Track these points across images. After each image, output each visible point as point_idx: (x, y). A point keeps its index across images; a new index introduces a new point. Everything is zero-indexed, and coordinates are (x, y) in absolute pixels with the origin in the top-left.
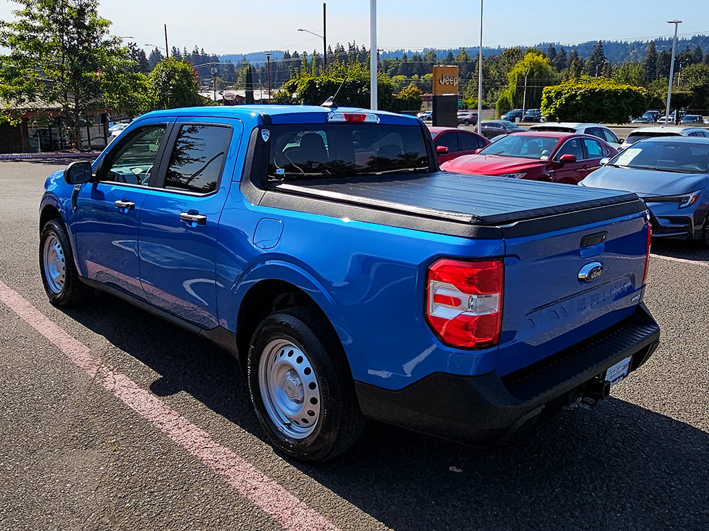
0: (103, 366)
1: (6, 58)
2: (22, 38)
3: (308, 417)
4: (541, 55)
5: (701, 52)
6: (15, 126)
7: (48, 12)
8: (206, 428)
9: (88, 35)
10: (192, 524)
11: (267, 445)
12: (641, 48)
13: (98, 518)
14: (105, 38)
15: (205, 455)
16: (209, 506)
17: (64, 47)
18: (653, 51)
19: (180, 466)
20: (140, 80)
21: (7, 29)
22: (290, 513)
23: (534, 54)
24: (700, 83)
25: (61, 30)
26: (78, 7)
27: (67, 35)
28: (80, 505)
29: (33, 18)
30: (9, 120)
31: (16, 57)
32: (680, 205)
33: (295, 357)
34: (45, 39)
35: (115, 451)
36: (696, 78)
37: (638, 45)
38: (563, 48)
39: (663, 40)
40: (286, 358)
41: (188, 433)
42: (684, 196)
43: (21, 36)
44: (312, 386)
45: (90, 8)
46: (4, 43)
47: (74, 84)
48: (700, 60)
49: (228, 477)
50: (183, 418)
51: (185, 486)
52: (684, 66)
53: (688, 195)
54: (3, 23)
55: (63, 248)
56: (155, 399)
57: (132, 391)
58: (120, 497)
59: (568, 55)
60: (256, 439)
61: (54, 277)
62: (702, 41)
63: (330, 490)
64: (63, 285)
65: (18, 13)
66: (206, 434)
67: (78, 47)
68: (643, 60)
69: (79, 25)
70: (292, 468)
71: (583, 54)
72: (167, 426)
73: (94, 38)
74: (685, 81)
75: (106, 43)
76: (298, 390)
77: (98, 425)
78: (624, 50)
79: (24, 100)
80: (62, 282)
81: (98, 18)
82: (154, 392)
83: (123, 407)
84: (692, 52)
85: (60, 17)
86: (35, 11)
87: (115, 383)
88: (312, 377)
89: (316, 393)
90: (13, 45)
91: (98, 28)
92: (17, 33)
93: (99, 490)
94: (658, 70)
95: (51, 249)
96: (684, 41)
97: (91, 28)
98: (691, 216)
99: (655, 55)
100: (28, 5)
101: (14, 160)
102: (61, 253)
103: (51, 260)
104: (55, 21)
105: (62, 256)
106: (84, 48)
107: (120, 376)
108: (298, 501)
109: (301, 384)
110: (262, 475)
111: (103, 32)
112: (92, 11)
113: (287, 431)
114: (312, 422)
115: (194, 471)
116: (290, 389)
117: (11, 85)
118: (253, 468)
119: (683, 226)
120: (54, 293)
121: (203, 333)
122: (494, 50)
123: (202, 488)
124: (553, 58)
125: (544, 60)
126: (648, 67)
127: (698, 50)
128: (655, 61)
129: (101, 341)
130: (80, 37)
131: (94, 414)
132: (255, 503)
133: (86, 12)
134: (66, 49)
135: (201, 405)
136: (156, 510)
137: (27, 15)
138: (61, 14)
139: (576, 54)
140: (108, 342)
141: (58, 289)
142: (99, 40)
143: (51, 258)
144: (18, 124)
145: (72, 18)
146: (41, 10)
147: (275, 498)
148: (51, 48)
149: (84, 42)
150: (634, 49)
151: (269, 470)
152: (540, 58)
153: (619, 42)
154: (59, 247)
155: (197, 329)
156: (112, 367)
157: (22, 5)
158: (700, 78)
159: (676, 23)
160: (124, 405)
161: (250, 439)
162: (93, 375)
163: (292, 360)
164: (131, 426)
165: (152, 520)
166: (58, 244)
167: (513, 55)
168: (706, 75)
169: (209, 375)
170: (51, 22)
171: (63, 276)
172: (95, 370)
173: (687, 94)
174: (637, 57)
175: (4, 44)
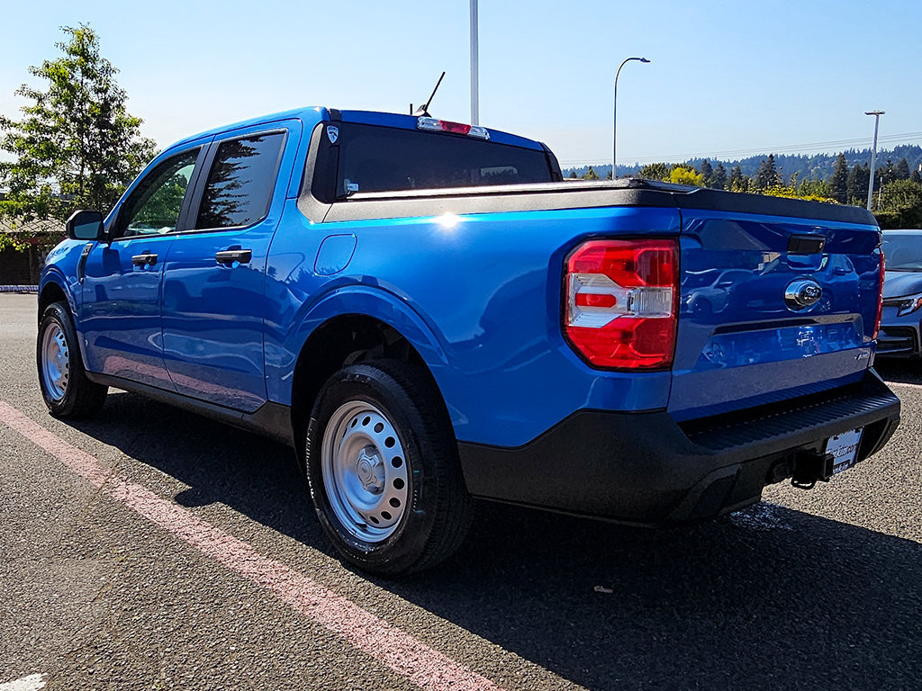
0: (113, 476)
1: (12, 167)
2: (32, 141)
3: (390, 509)
4: (693, 171)
5: (907, 166)
6: (22, 251)
7: (64, 108)
8: (250, 540)
9: (114, 136)
10: (224, 639)
11: (333, 559)
12: (827, 162)
13: (93, 631)
14: (134, 140)
15: (246, 567)
16: (249, 622)
17: (83, 152)
18: (843, 167)
19: (210, 578)
20: (177, 195)
21: (14, 131)
22: (364, 631)
23: (684, 170)
24: (907, 205)
25: (80, 131)
26: (101, 102)
27: (87, 137)
28: (69, 616)
29: (47, 116)
30: (14, 245)
31: (24, 165)
32: (899, 312)
33: (372, 424)
34: (61, 142)
35: (122, 561)
36: (902, 198)
37: (822, 159)
38: (720, 165)
39: (856, 152)
40: (360, 428)
41: (224, 545)
42: (905, 299)
43: (30, 138)
44: (397, 462)
45: (116, 103)
46: (10, 147)
47: (95, 196)
48: (907, 177)
49: (277, 592)
50: (217, 529)
51: (216, 600)
52: (885, 182)
53: (910, 298)
54: (9, 122)
55: (66, 338)
56: (180, 509)
57: (150, 501)
58: (126, 610)
59: (728, 174)
60: (317, 553)
61: (54, 379)
62: (907, 154)
63: (421, 609)
64: (65, 388)
65: (28, 111)
66: (250, 547)
67: (101, 151)
68: (827, 179)
69: (102, 124)
70: (367, 583)
71: (749, 172)
72: (195, 537)
73: (121, 140)
74: (887, 202)
75: (136, 147)
76: (376, 472)
77: (101, 534)
78: (803, 165)
79: (34, 218)
80: (64, 384)
81: (126, 117)
82: (179, 503)
83: (136, 516)
84: (896, 165)
85: (79, 115)
86: (48, 107)
87: (127, 493)
88: (398, 450)
89: (402, 473)
90: (21, 149)
91: (126, 129)
92: (26, 135)
93: (97, 601)
94: (850, 191)
95: (52, 342)
96: (884, 154)
97: (117, 128)
98: (916, 325)
99: (845, 170)
100: (40, 100)
101: (20, 292)
102: (64, 345)
103: (51, 358)
104: (74, 119)
105: (66, 349)
106: (108, 153)
107: (136, 487)
108: (376, 619)
109: (383, 464)
110: (326, 590)
111: (133, 133)
112: (118, 106)
113: (360, 534)
114: (396, 517)
115: (229, 583)
116: (365, 471)
117: (18, 201)
118: (313, 583)
119: (905, 339)
120: (54, 400)
121: (247, 418)
122: (630, 168)
123: (240, 603)
124: (709, 177)
125: (698, 177)
126: (836, 187)
127: (904, 165)
128: (845, 180)
129: (114, 453)
130: (103, 139)
131: (97, 524)
132: (315, 620)
133: (111, 107)
134: (87, 153)
135: (242, 517)
136: (175, 624)
137: (38, 112)
138: (81, 111)
139: (739, 172)
140: (122, 453)
141: (59, 395)
142: (126, 143)
143: (52, 353)
144: (26, 250)
145: (93, 115)
146: (55, 106)
147: (344, 616)
148: (68, 153)
149: (109, 145)
150: (817, 165)
151: (336, 586)
152: (692, 175)
153: (796, 155)
154: (61, 338)
155: (239, 415)
156: (125, 478)
157: (32, 99)
158: (908, 198)
159: (877, 114)
160: (138, 515)
161: (308, 552)
162: (99, 486)
163: (368, 429)
164: (146, 537)
165: (168, 635)
166: (62, 333)
167: (656, 173)
168: (915, 194)
169: (254, 487)
170: (68, 121)
171: (66, 376)
172: (102, 480)
173: (890, 216)
174: (821, 175)
175: (10, 149)
